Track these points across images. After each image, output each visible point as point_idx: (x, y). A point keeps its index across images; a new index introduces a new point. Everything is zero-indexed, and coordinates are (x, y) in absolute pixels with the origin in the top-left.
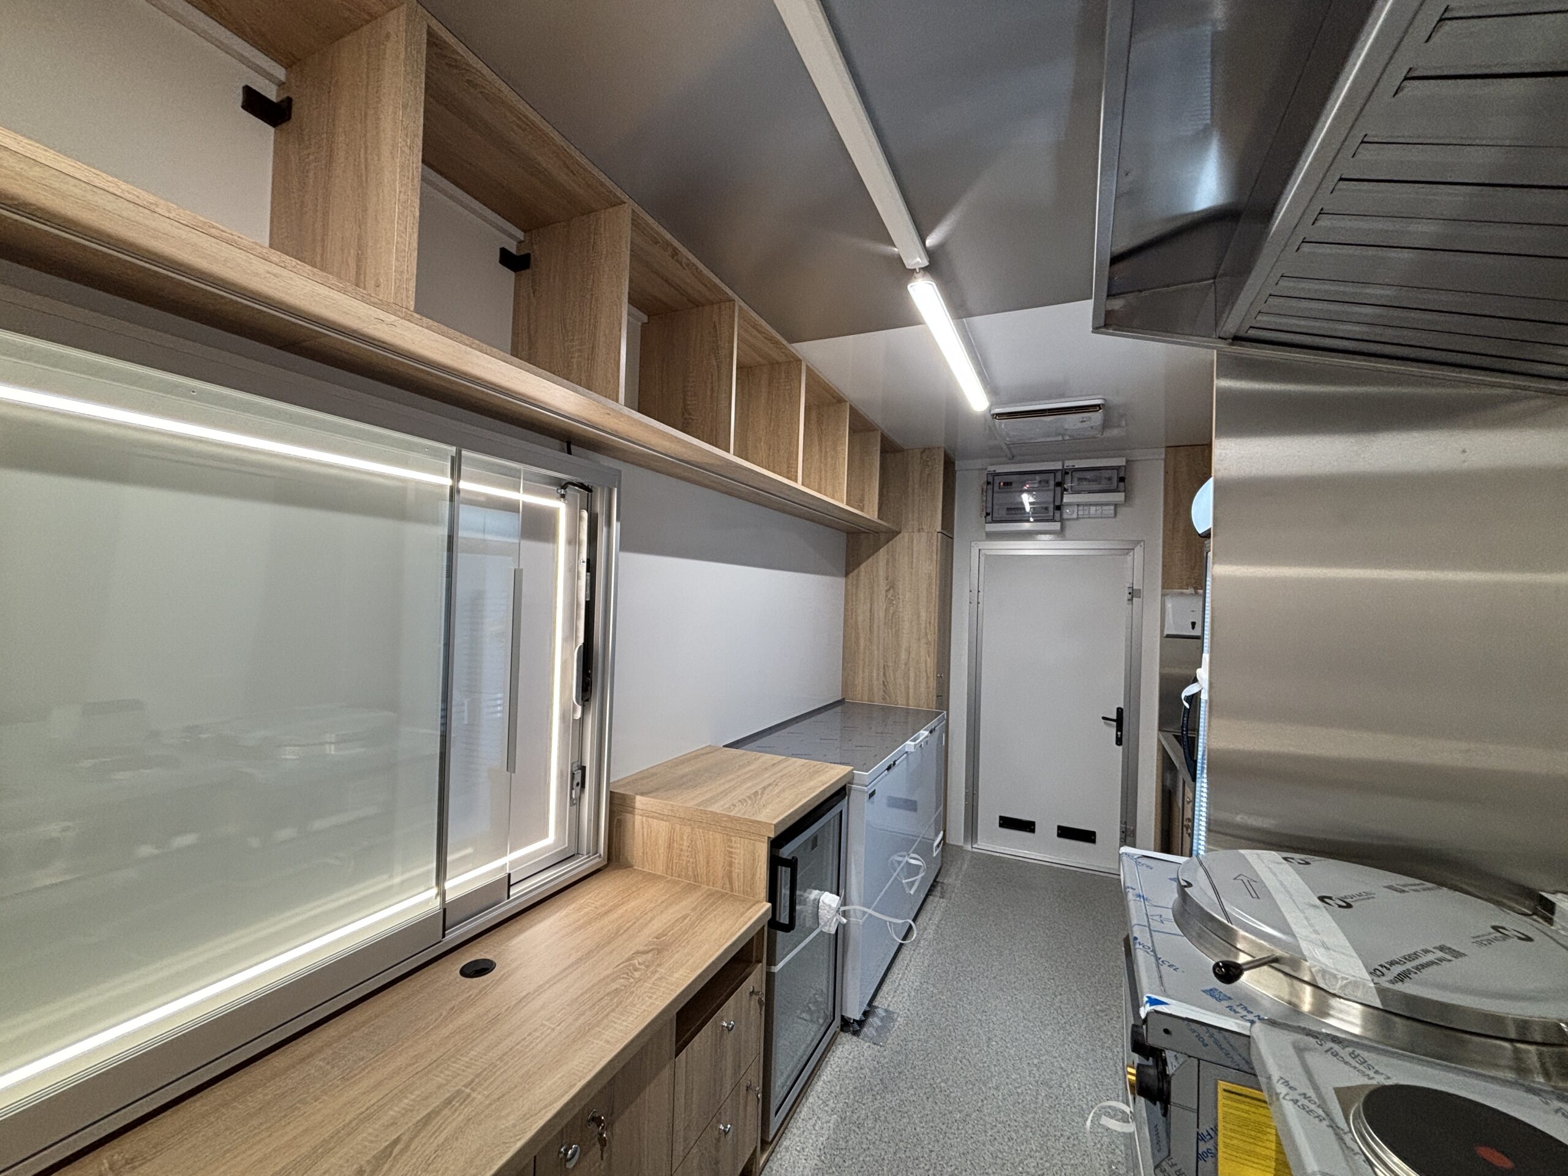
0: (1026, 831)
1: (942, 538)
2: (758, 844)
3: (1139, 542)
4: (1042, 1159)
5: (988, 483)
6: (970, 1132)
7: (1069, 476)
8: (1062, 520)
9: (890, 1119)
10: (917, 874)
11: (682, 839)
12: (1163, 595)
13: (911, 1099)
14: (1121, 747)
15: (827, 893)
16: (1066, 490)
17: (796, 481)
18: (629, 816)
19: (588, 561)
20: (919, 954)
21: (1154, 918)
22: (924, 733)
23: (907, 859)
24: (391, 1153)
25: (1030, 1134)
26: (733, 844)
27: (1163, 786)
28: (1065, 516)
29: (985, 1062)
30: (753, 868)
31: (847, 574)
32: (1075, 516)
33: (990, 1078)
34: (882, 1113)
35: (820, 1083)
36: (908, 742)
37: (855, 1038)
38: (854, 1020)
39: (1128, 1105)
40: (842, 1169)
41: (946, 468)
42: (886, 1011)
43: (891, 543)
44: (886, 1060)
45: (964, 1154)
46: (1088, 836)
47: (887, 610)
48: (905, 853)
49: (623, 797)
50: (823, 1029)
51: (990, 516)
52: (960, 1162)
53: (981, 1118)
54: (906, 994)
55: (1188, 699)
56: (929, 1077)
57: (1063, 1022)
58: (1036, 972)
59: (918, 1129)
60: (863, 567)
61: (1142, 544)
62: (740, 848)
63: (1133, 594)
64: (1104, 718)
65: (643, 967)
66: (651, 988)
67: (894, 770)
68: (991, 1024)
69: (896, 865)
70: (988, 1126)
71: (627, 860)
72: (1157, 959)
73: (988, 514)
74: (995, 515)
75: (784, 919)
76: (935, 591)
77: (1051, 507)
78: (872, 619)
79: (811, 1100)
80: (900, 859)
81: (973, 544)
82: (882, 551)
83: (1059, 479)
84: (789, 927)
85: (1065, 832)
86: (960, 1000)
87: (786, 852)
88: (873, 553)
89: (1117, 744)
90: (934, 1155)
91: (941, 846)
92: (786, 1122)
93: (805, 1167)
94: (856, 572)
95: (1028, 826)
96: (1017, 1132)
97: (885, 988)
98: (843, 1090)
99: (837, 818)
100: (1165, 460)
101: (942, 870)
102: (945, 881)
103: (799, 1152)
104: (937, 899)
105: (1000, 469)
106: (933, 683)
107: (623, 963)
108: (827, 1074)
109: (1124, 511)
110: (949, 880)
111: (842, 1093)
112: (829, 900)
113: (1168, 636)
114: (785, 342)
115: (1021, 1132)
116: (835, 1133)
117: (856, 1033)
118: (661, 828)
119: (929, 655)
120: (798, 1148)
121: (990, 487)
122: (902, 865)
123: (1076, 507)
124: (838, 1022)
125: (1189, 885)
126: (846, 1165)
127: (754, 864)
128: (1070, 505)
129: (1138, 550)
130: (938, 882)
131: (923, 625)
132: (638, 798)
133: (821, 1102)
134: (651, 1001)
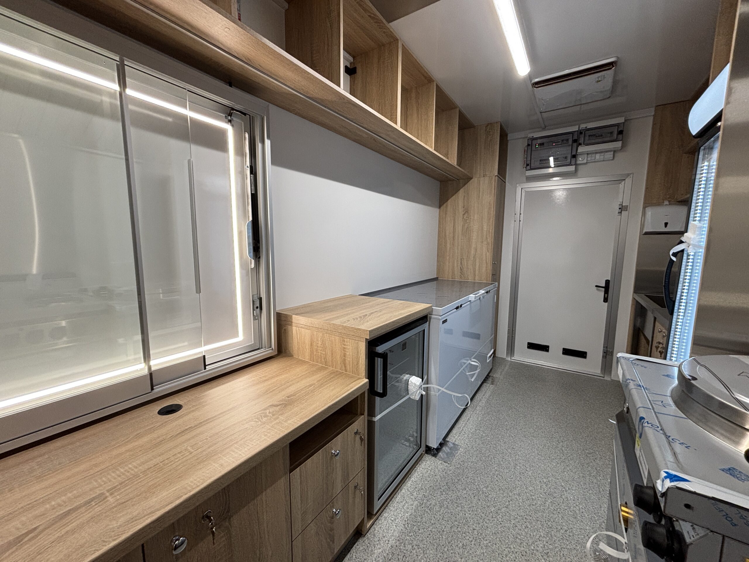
0: (544, 351)
1: (498, 180)
2: (360, 343)
3: (628, 175)
4: (547, 543)
5: (528, 145)
6: (500, 520)
7: (583, 135)
8: (576, 165)
9: (450, 506)
10: (476, 370)
11: (318, 340)
12: (644, 208)
13: (464, 496)
14: (607, 304)
15: (414, 377)
16: (580, 144)
17: (396, 123)
18: (289, 327)
19: (251, 167)
20: (475, 413)
21: (657, 403)
22: (482, 292)
23: (469, 361)
24: (22, 539)
25: (540, 526)
26: (346, 343)
27: (635, 326)
28: (578, 162)
29: (512, 478)
30: (358, 358)
31: (440, 207)
32: (585, 161)
33: (515, 488)
34: (445, 503)
35: (410, 482)
36: (471, 295)
37: (433, 458)
38: (434, 448)
39: (624, 538)
40: (417, 534)
41: (501, 136)
42: (454, 444)
43: (466, 186)
44: (451, 472)
45: (495, 533)
46: (582, 355)
47: (463, 226)
48: (468, 358)
49: (286, 316)
50: (415, 451)
51: (529, 166)
52: (492, 538)
53: (508, 512)
54: (466, 435)
55: (675, 254)
56: (476, 484)
57: (563, 458)
58: (547, 428)
59: (467, 514)
60: (449, 201)
61: (631, 176)
62: (350, 345)
63: (622, 209)
64: (596, 286)
65: (271, 415)
66: (269, 429)
67: (460, 310)
68: (517, 457)
69: (463, 364)
70: (512, 517)
71: (290, 353)
72: (668, 437)
73: (527, 165)
74: (532, 165)
75: (380, 390)
76: (493, 213)
77: (569, 156)
78: (454, 232)
79: (403, 491)
80: (465, 361)
81: (517, 186)
82: (461, 192)
83: (575, 137)
84: (383, 395)
85: (567, 352)
86: (499, 441)
87: (381, 349)
88: (456, 193)
89: (604, 301)
90: (476, 532)
91: (492, 357)
92: (387, 503)
93: (394, 531)
94: (445, 205)
95: (545, 348)
96: (531, 523)
97: (454, 431)
98: (423, 487)
99: (421, 334)
100: (654, 116)
101: (493, 370)
102: (494, 376)
103: (392, 521)
104: (489, 385)
105: (536, 135)
106: (490, 267)
107: (260, 411)
108: (415, 477)
109: (619, 155)
110: (497, 375)
111: (422, 489)
112: (415, 381)
113: (647, 233)
114: (384, 21)
115: (534, 523)
116: (415, 511)
117: (435, 455)
118: (306, 333)
119: (488, 251)
120: (392, 519)
121: (530, 147)
122: (466, 365)
123: (586, 155)
124: (423, 448)
125: (695, 379)
126: (420, 532)
127: (358, 355)
128: (582, 154)
129: (628, 181)
130: (490, 376)
131: (485, 233)
132: (294, 316)
133: (409, 493)
134: (265, 438)
